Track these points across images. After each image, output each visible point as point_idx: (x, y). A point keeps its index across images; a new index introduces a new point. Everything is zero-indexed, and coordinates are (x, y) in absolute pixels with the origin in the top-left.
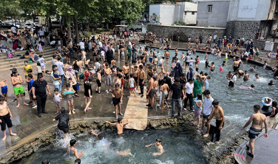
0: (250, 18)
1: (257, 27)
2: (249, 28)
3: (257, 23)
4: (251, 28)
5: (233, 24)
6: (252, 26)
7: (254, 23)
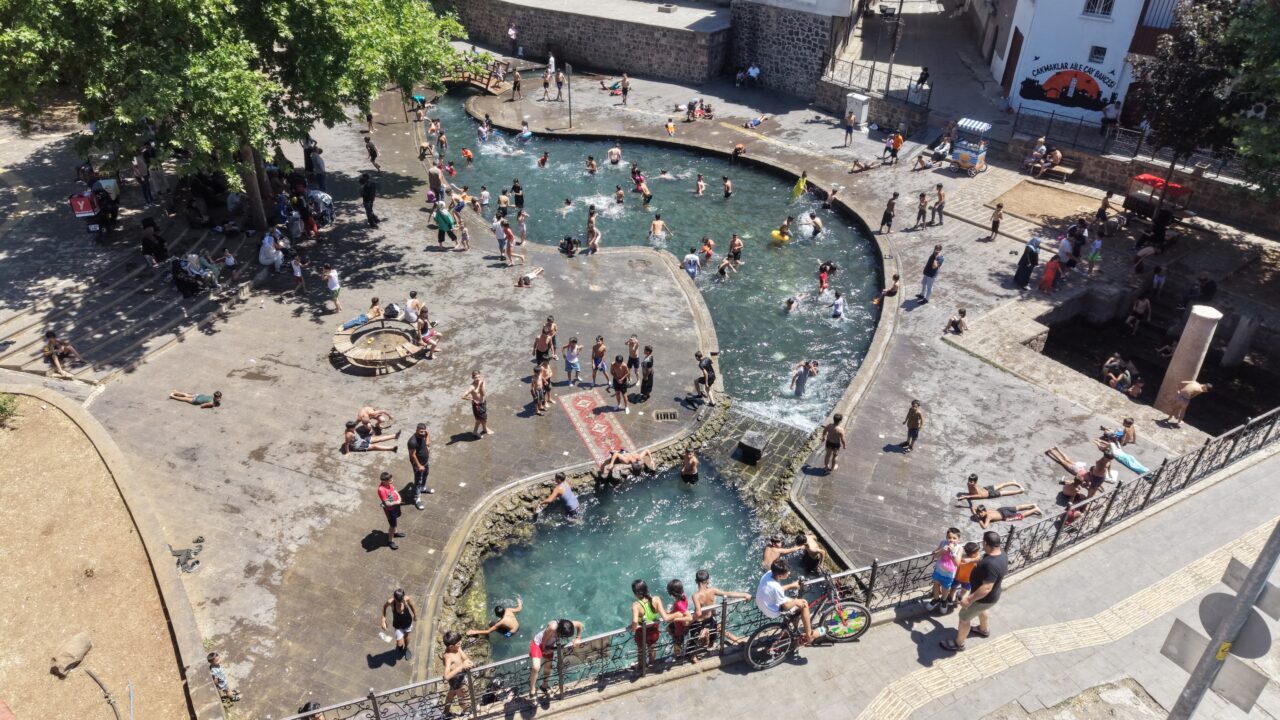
0: (802, 3)
1: (823, 36)
2: (803, 34)
3: (822, 23)
4: (808, 36)
5: (751, 12)
6: (810, 30)
7: (815, 21)
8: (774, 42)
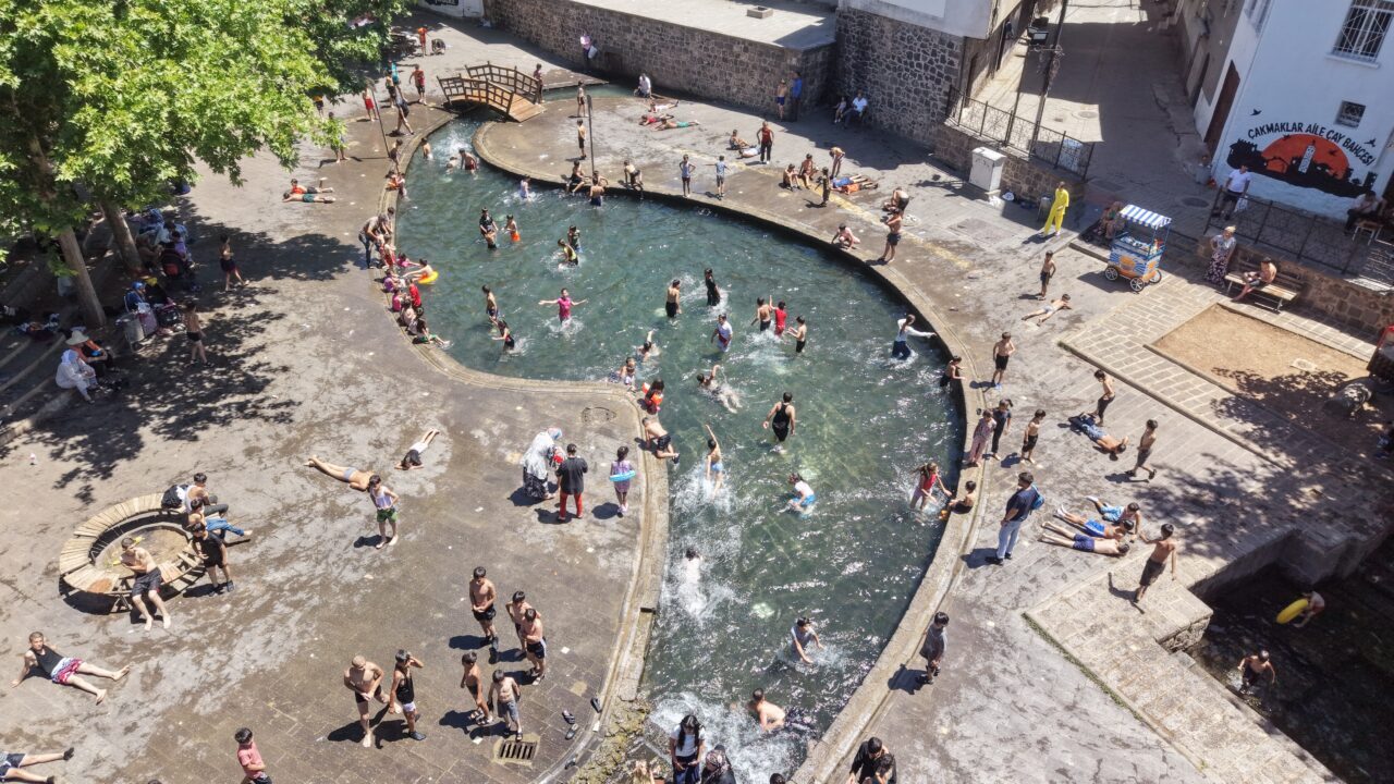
0: (926, 16)
1: (951, 63)
2: (925, 59)
3: (951, 45)
4: (931, 62)
6: (934, 54)
7: (942, 41)
8: (888, 67)
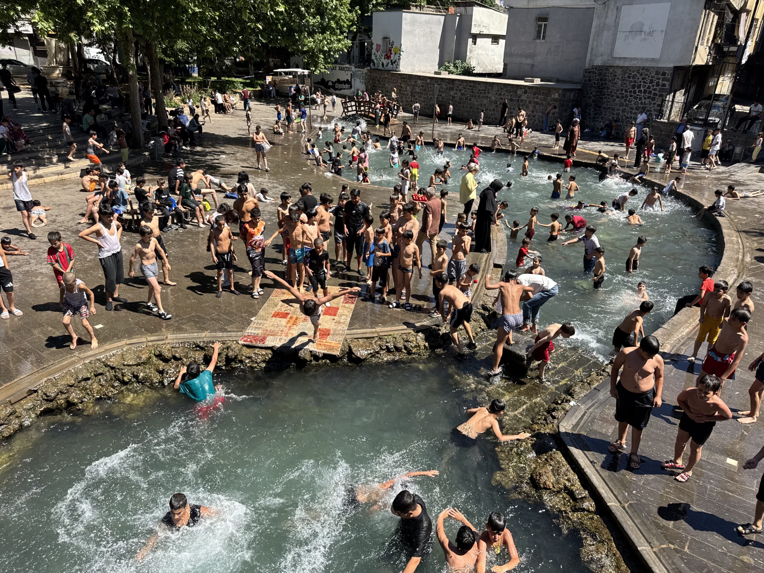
0: (647, 60)
3: (664, 74)
4: (649, 88)
5: (600, 74)
6: (651, 82)
7: (657, 73)
8: (618, 97)
